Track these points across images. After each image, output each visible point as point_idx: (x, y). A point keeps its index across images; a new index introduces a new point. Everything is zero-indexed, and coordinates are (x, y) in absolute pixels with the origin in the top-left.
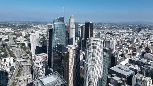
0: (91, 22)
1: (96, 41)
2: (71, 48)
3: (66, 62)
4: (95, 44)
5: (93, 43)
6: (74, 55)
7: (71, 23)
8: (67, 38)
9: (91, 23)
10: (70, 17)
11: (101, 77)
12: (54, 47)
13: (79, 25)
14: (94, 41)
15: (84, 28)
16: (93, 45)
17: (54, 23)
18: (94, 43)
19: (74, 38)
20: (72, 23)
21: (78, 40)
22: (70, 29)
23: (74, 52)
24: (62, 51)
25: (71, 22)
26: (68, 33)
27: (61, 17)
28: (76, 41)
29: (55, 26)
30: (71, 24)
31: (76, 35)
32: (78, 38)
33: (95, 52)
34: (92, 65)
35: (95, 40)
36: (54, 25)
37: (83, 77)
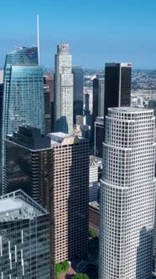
0: (123, 65)
1: (133, 115)
2: (60, 142)
3: (46, 179)
4: (130, 124)
5: (125, 121)
6: (69, 163)
7: (60, 68)
8: (49, 116)
9: (124, 68)
10: (59, 50)
11: (149, 227)
12: (11, 135)
13: (88, 77)
14: (129, 115)
15: (102, 86)
16: (127, 128)
17: (8, 66)
18: (129, 121)
19: (72, 118)
20: (63, 67)
21: (85, 123)
22: (58, 87)
23: (69, 154)
24: (33, 145)
25: (61, 64)
26: (52, 100)
27: (30, 46)
28: (78, 127)
29: (10, 74)
30: (61, 72)
31: (78, 109)
32: (85, 119)
33: (131, 149)
34: (123, 188)
35: (131, 113)
36: (8, 72)
37: (98, 235)
